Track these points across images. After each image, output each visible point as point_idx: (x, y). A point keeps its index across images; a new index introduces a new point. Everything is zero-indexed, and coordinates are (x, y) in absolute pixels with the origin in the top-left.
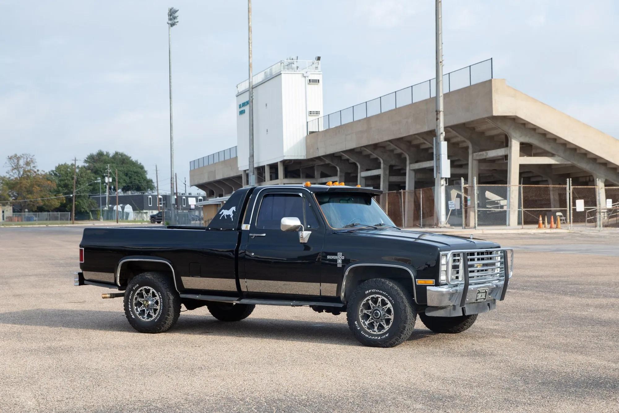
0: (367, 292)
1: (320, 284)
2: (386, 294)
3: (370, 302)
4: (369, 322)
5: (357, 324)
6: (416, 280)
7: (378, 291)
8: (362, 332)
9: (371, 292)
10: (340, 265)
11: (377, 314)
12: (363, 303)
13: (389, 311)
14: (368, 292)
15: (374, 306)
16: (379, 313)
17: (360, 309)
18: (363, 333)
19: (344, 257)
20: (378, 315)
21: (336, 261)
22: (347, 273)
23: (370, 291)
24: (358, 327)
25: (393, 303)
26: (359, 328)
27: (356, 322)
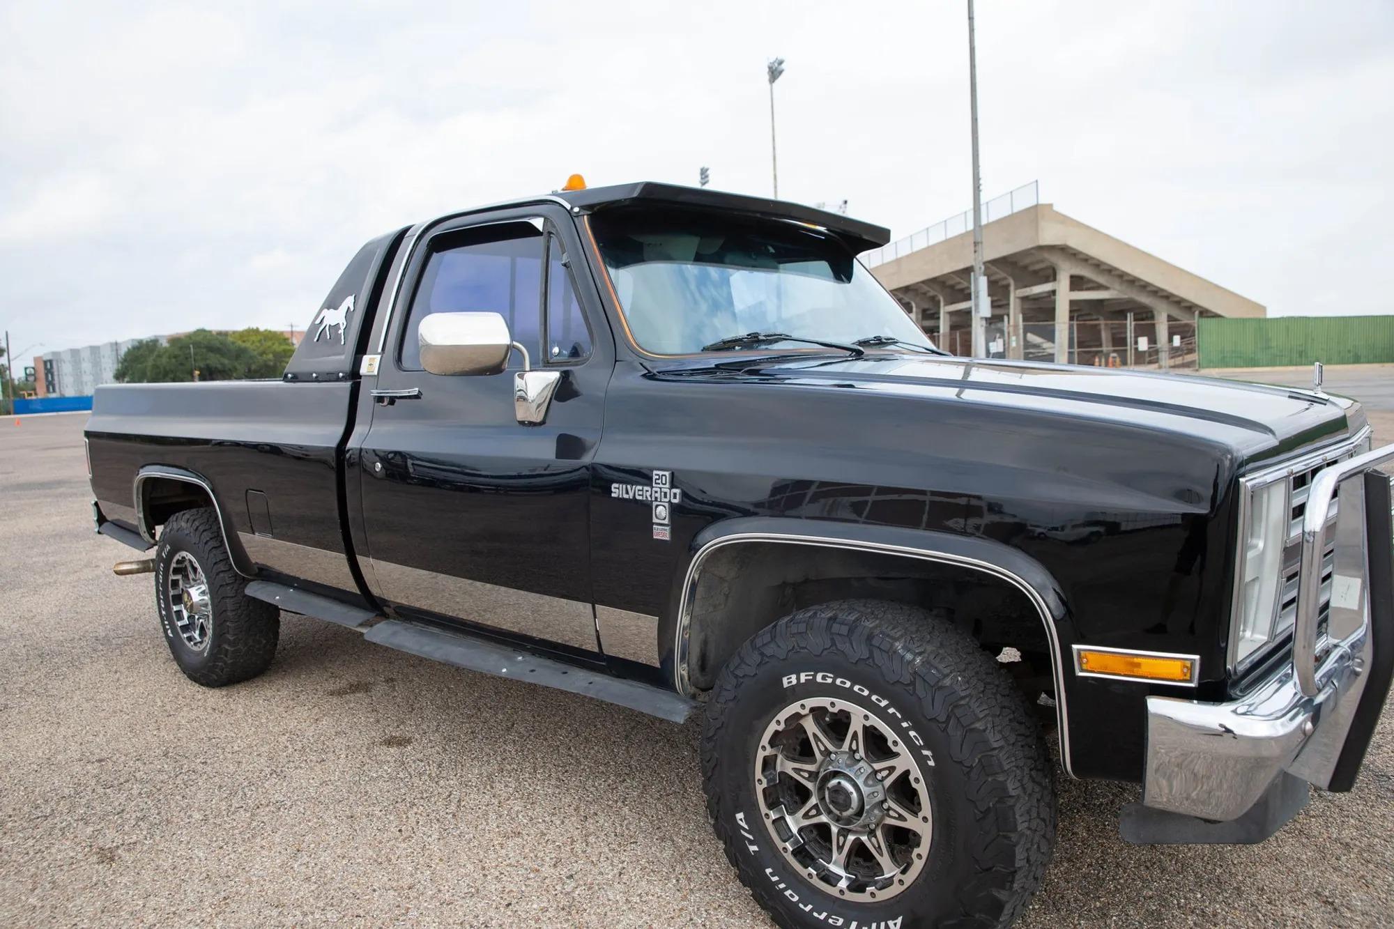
0: (789, 681)
1: (594, 608)
2: (891, 710)
3: (810, 726)
4: (807, 822)
5: (743, 824)
6: (1075, 647)
7: (848, 684)
8: (768, 871)
9: (811, 683)
10: (662, 533)
11: (841, 799)
12: (772, 728)
13: (903, 791)
14: (794, 682)
15: (831, 748)
16: (855, 795)
17: (761, 755)
18: (775, 879)
19: (677, 491)
20: (847, 805)
21: (645, 508)
22: (692, 573)
23: (803, 677)
24: (752, 843)
25: (931, 763)
26: (753, 848)
27: (740, 816)
